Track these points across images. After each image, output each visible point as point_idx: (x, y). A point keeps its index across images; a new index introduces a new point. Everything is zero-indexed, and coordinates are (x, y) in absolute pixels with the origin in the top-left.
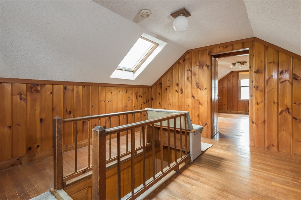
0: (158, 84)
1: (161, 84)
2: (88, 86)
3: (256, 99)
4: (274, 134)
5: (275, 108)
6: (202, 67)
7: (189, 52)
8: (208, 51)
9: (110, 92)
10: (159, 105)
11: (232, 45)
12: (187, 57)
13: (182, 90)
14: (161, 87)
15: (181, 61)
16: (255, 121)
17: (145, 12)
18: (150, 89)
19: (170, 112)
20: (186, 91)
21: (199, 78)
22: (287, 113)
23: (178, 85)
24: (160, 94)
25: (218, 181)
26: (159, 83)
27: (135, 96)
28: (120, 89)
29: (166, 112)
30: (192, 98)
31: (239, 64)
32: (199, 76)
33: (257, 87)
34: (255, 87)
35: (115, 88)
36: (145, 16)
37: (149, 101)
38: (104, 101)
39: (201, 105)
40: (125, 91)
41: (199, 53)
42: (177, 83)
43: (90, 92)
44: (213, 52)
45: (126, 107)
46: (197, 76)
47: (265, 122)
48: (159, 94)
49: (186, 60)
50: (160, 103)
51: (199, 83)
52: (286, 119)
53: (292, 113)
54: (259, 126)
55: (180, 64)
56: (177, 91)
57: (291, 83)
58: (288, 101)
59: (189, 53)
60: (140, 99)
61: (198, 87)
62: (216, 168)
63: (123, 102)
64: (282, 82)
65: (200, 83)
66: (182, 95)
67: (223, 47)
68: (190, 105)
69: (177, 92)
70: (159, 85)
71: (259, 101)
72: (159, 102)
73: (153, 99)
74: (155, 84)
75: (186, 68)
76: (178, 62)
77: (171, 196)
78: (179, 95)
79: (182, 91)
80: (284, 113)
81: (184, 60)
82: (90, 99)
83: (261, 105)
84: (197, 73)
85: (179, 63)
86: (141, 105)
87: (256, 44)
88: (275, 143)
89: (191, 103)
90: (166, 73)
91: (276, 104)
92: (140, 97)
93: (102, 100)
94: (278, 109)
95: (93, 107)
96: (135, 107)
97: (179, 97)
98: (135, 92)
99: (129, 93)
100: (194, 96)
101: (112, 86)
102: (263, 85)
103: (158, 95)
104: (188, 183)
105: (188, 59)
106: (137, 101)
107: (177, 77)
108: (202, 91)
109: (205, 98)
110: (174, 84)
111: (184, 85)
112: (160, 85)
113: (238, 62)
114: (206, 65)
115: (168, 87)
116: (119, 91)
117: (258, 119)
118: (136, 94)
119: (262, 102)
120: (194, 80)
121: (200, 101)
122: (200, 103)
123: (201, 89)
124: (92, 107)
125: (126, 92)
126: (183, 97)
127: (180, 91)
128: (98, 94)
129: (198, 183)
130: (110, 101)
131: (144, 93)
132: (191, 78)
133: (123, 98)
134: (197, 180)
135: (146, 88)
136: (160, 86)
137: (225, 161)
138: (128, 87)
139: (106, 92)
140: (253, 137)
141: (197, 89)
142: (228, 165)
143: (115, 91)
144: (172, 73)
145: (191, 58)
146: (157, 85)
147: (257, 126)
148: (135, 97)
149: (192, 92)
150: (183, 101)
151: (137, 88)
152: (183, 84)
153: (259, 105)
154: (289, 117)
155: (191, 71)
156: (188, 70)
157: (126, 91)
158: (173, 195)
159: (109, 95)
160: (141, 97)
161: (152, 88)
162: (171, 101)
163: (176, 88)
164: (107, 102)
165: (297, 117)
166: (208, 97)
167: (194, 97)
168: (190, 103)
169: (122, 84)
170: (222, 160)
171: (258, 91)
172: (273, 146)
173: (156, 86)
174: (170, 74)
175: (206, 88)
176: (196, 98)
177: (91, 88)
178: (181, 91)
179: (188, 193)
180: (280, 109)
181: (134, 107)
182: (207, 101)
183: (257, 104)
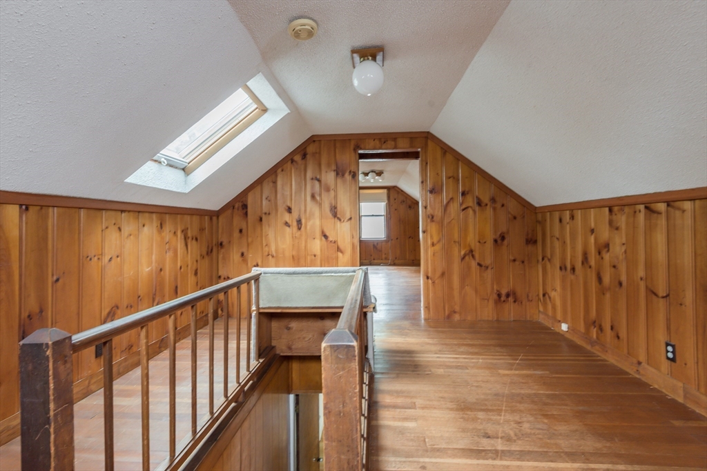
0: (236, 206)
1: (245, 206)
2: (42, 207)
3: (431, 237)
4: (456, 293)
5: (456, 250)
6: (343, 175)
7: (313, 139)
8: (353, 143)
9: (117, 229)
10: (241, 259)
11: (395, 139)
12: (311, 149)
13: (299, 222)
14: (246, 214)
15: (297, 158)
16: (430, 275)
17: (308, 25)
18: (214, 218)
19: (326, 272)
20: (310, 224)
21: (336, 197)
22: (471, 257)
23: (289, 210)
24: (244, 231)
25: (441, 395)
26: (240, 204)
27: (183, 237)
28: (144, 218)
29: (315, 273)
30: (323, 238)
31: (374, 174)
32: (336, 191)
33: (433, 217)
34: (429, 217)
35: (131, 214)
36: (304, 35)
37: (212, 250)
38: (96, 258)
39: (342, 252)
40: (156, 223)
41: (335, 145)
42: (289, 205)
43: (47, 229)
44: (362, 146)
45: (161, 270)
46: (332, 193)
47: (443, 274)
48: (241, 231)
49: (308, 156)
50: (242, 254)
51: (335, 208)
52: (469, 268)
53: (477, 256)
54: (436, 282)
55: (294, 163)
56: (287, 224)
57: (474, 211)
58: (472, 238)
59: (314, 141)
60: (193, 245)
61: (335, 215)
62: (418, 373)
63: (154, 257)
64: (464, 210)
65: (338, 208)
66: (299, 233)
67: (380, 139)
68: (318, 253)
69: (289, 226)
70: (241, 209)
71: (435, 240)
72: (241, 251)
73: (221, 244)
74: (230, 206)
75: (309, 174)
76: (289, 159)
77: (404, 459)
78: (292, 234)
79: (301, 224)
80: (467, 257)
81: (304, 156)
82: (50, 255)
83: (437, 247)
84: (332, 187)
85: (292, 161)
86: (195, 262)
87: (430, 143)
88: (457, 308)
89: (321, 250)
90: (259, 182)
91: (457, 244)
92: (194, 242)
93: (91, 254)
94: (460, 251)
95: (60, 281)
96: (182, 270)
97: (293, 237)
98: (183, 228)
99: (168, 231)
100: (328, 234)
101: (123, 207)
102: (440, 214)
103: (236, 234)
104: (406, 419)
105: (314, 154)
106: (186, 252)
107: (288, 193)
108: (343, 224)
109: (348, 239)
110: (281, 209)
111: (305, 210)
112: (243, 209)
113: (372, 171)
114: (350, 172)
115: (266, 214)
116: (141, 225)
117: (434, 270)
118: (184, 231)
119: (439, 242)
120: (327, 201)
121: (339, 244)
122: (339, 249)
123: (340, 220)
124: (57, 280)
125: (161, 227)
126: (303, 238)
127: (295, 223)
128: (77, 235)
129: (418, 412)
130: (114, 258)
131: (202, 230)
132: (320, 195)
133: (152, 245)
134: (413, 406)
135: (206, 217)
136: (245, 211)
137: (418, 355)
138: (166, 213)
139: (104, 227)
140: (429, 304)
141: (333, 220)
142: (428, 361)
143: (129, 224)
144: (275, 182)
145: (320, 153)
146: (236, 210)
147: (433, 282)
148: (183, 241)
149: (321, 226)
150: (303, 245)
151: (186, 216)
152: (303, 209)
153: (435, 247)
154: (474, 264)
155: (319, 181)
156: (312, 179)
157: (161, 224)
158: (406, 457)
159: (112, 238)
160: (197, 239)
161: (218, 217)
162: (273, 248)
163: (287, 217)
164: (106, 259)
165: (482, 263)
166: (355, 236)
167: (326, 237)
168: (319, 251)
169: (150, 203)
170: (414, 355)
171: (434, 224)
172: (455, 312)
173: (229, 212)
174: (271, 184)
175: (351, 219)
176: (330, 239)
177: (53, 214)
178: (298, 225)
179: (422, 439)
180: (463, 253)
181: (181, 268)
182: (353, 244)
183: (433, 245)
